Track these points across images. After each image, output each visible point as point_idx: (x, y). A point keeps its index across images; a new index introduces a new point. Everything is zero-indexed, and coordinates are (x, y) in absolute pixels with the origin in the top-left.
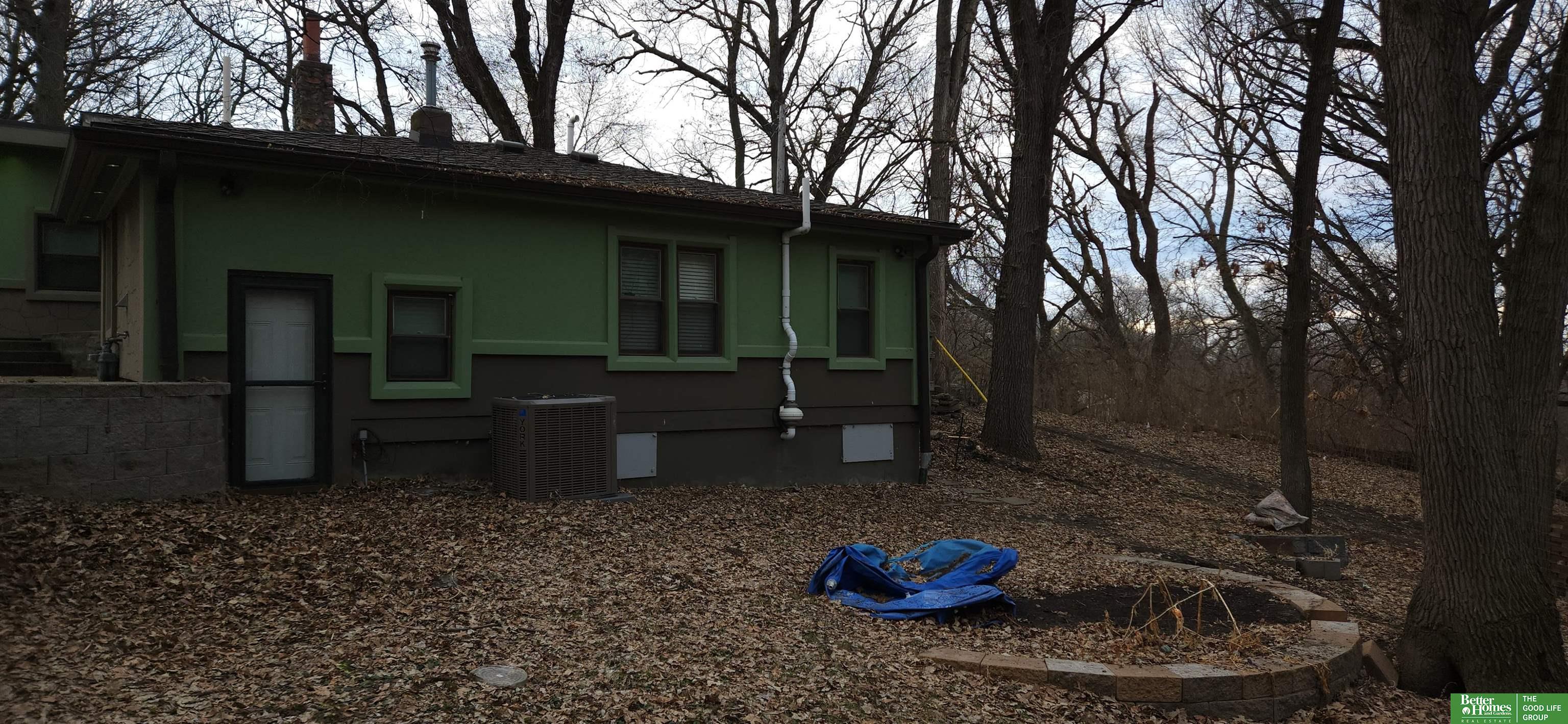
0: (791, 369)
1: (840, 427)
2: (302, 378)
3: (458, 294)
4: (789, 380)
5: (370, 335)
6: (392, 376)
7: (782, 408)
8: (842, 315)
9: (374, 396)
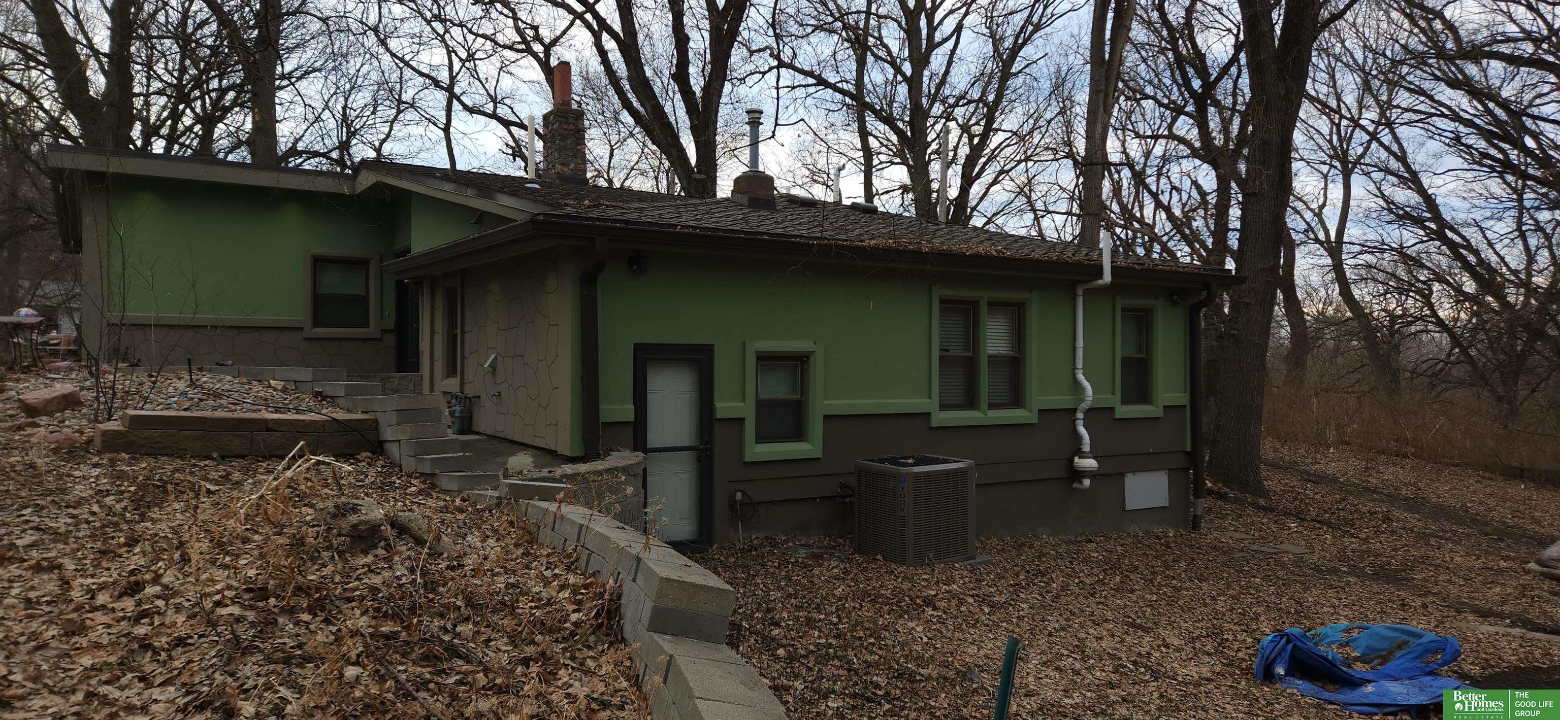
0: (1084, 419)
1: (1122, 475)
2: (687, 444)
3: (812, 359)
4: (1082, 430)
5: (744, 401)
6: (761, 438)
7: (1076, 459)
8: (1125, 361)
9: (748, 459)
